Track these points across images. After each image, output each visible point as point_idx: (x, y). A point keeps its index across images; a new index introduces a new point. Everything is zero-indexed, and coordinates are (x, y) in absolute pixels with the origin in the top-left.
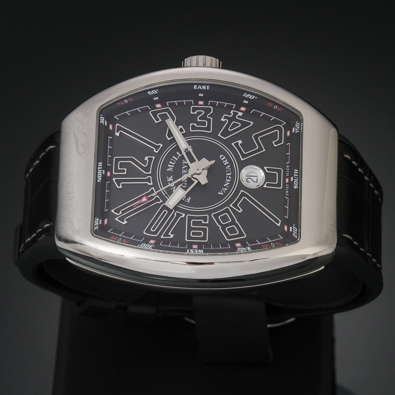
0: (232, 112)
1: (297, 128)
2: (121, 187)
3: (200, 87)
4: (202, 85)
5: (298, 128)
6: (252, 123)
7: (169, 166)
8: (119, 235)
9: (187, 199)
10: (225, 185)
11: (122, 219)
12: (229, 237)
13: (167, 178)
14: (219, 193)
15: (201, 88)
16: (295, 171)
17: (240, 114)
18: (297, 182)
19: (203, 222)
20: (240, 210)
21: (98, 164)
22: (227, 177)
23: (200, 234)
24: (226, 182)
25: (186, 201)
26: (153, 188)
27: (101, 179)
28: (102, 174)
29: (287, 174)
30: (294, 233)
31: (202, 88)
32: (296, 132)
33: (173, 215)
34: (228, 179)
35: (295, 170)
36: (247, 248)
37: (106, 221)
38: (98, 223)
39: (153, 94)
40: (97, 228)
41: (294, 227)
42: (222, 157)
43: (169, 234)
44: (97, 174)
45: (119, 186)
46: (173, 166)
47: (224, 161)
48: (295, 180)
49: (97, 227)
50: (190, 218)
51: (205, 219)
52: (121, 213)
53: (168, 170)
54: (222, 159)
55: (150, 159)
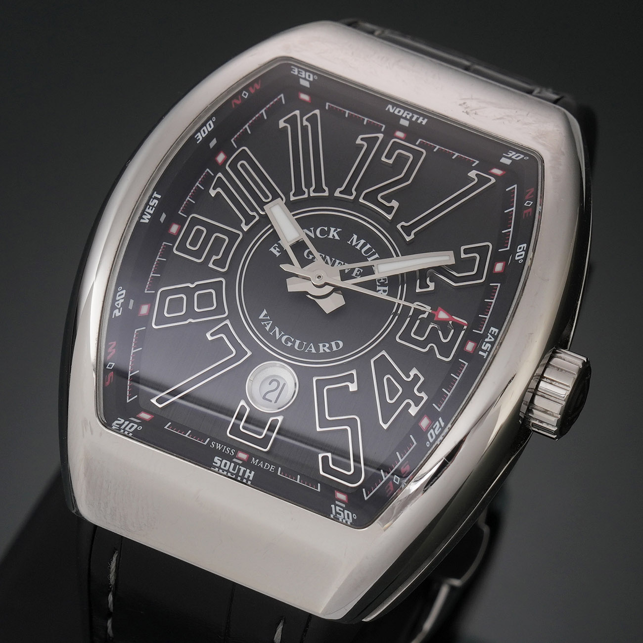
0: (423, 394)
1: (342, 513)
2: (359, 141)
3: (490, 338)
4: (493, 344)
5: (340, 514)
6: (385, 427)
7: (362, 241)
8: (265, 108)
9: (277, 249)
10: (277, 329)
11: (292, 121)
12: (165, 294)
13: (339, 230)
14: (265, 312)
15: (486, 340)
16: (250, 473)
17: (413, 411)
18: (227, 468)
19: (214, 258)
20: (212, 335)
21: (425, 117)
22: (293, 340)
23: (193, 244)
24: (283, 333)
25: (276, 245)
26: (326, 194)
27: (391, 111)
28: (401, 117)
29: (258, 460)
30: (124, 423)
31: (487, 342)
32: (333, 506)
33: (253, 209)
34: (287, 340)
35: (253, 473)
36: (119, 309)
37: (305, 97)
38: (303, 76)
39: (518, 251)
40: (294, 72)
41: (136, 426)
42: (337, 345)
43: (219, 190)
44: (405, 109)
45: (362, 139)
46: (358, 247)
47: (327, 345)
48: (233, 465)
49: (296, 73)
50: (233, 237)
51: (220, 263)
52: (305, 123)
53: (355, 237)
54: (333, 344)
55: (389, 210)
